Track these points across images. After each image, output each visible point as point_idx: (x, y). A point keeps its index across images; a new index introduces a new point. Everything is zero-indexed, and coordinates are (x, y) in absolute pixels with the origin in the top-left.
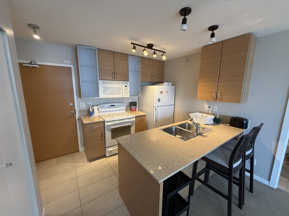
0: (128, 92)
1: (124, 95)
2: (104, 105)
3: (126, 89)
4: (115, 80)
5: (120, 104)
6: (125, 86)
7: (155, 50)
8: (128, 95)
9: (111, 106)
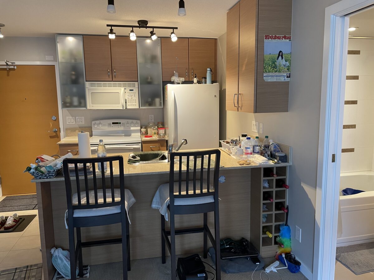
0: (135, 100)
1: (129, 105)
2: (102, 121)
3: (131, 94)
4: (113, 80)
5: (130, 121)
6: (131, 90)
7: (153, 27)
8: (135, 105)
9: (113, 123)
